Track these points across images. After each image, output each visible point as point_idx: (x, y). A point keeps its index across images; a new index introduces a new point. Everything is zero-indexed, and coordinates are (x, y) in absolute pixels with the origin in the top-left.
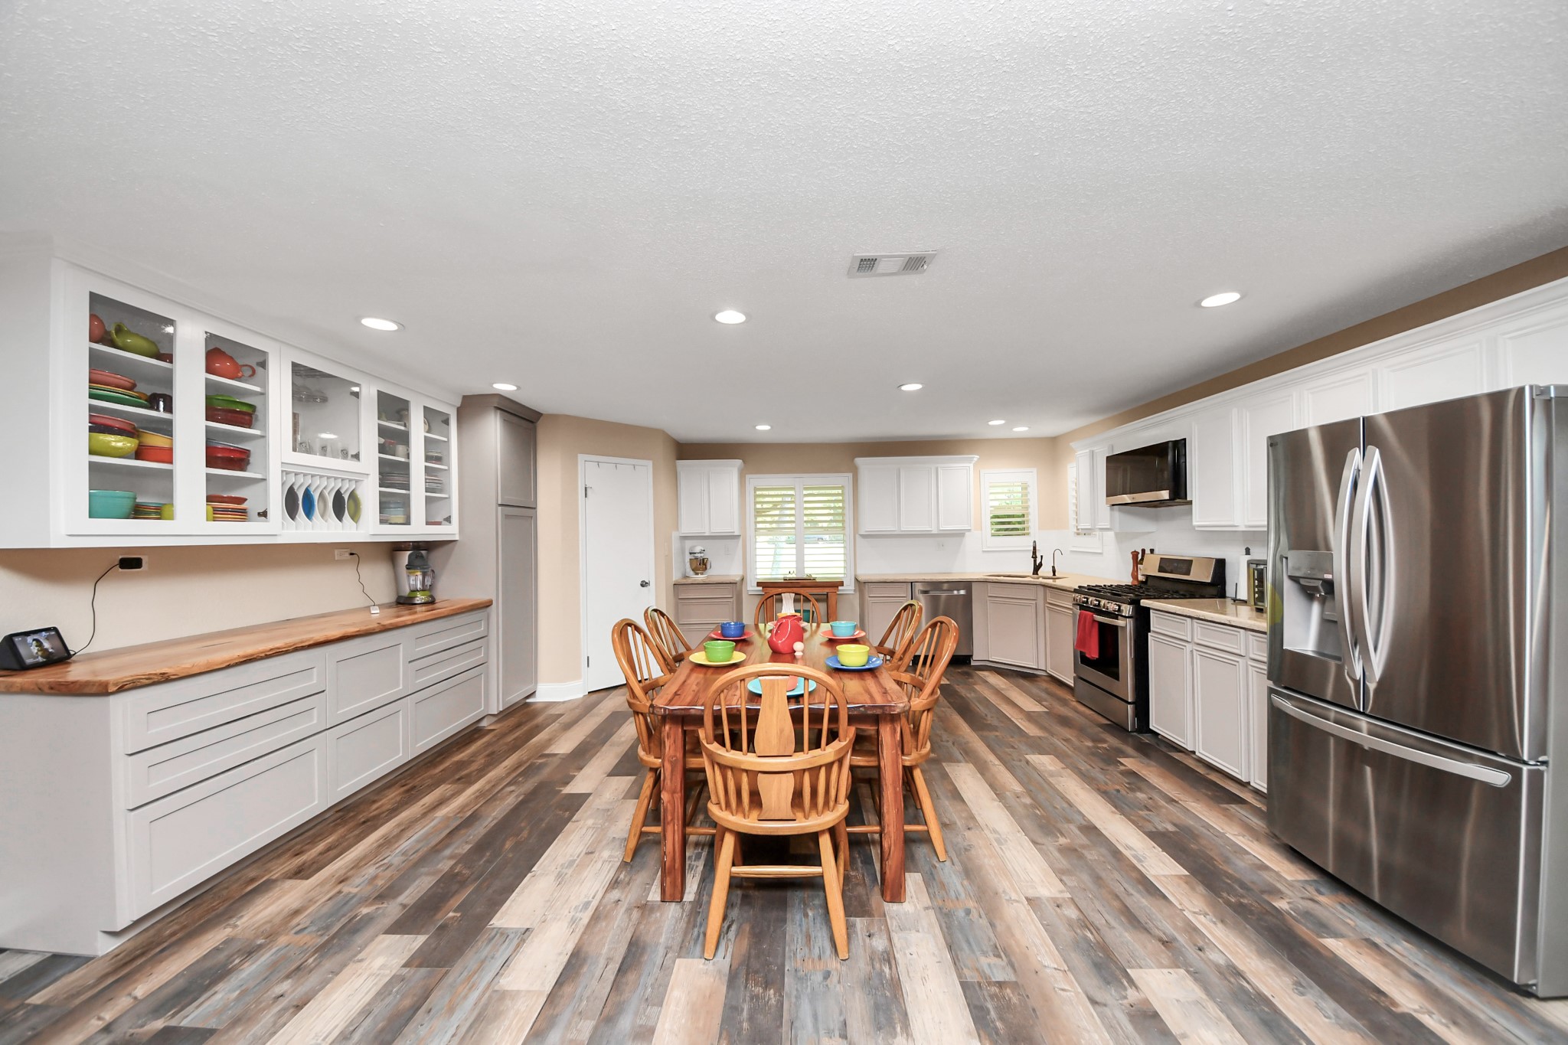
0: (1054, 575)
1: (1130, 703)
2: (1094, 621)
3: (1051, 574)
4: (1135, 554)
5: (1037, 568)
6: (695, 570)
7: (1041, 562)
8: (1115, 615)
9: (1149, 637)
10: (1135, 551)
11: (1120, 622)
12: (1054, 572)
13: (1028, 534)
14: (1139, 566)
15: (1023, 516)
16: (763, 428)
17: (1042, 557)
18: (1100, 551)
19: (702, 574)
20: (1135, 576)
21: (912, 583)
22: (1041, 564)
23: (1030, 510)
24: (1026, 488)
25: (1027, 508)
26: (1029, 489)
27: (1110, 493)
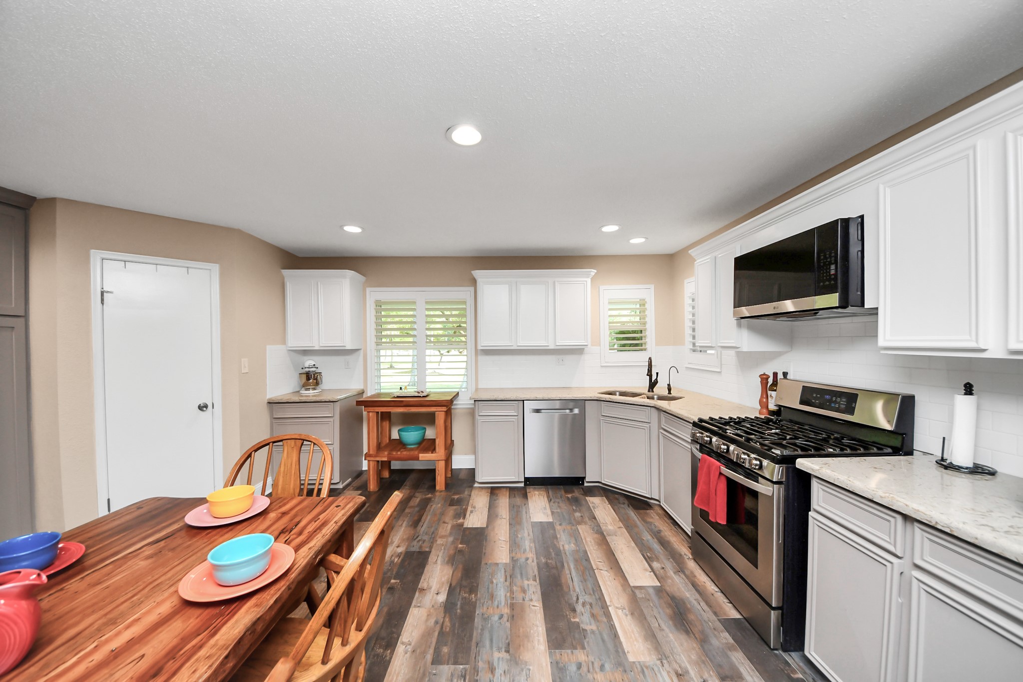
0: (670, 393)
1: (774, 609)
2: (721, 474)
3: (666, 393)
4: (764, 378)
5: (653, 385)
6: (305, 386)
7: (657, 379)
8: (753, 475)
9: (810, 519)
10: (764, 374)
11: (762, 487)
12: (669, 390)
13: (645, 350)
14: (769, 393)
15: (641, 332)
16: (353, 229)
17: (657, 373)
18: (718, 370)
19: (314, 389)
20: (764, 404)
21: (523, 401)
22: (656, 382)
23: (648, 326)
24: (644, 305)
25: (645, 324)
26: (647, 306)
27: (738, 303)
